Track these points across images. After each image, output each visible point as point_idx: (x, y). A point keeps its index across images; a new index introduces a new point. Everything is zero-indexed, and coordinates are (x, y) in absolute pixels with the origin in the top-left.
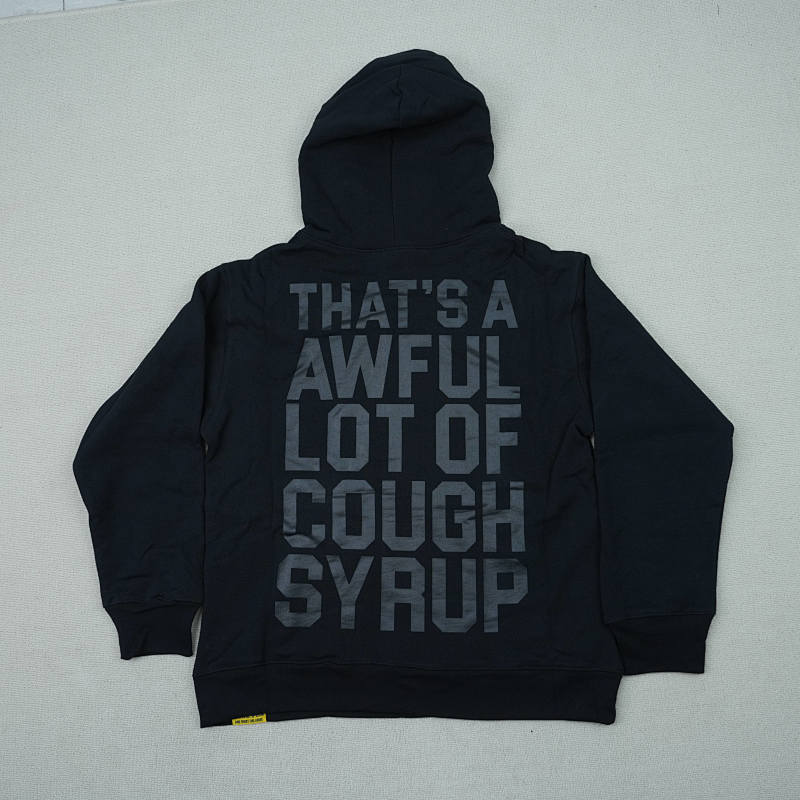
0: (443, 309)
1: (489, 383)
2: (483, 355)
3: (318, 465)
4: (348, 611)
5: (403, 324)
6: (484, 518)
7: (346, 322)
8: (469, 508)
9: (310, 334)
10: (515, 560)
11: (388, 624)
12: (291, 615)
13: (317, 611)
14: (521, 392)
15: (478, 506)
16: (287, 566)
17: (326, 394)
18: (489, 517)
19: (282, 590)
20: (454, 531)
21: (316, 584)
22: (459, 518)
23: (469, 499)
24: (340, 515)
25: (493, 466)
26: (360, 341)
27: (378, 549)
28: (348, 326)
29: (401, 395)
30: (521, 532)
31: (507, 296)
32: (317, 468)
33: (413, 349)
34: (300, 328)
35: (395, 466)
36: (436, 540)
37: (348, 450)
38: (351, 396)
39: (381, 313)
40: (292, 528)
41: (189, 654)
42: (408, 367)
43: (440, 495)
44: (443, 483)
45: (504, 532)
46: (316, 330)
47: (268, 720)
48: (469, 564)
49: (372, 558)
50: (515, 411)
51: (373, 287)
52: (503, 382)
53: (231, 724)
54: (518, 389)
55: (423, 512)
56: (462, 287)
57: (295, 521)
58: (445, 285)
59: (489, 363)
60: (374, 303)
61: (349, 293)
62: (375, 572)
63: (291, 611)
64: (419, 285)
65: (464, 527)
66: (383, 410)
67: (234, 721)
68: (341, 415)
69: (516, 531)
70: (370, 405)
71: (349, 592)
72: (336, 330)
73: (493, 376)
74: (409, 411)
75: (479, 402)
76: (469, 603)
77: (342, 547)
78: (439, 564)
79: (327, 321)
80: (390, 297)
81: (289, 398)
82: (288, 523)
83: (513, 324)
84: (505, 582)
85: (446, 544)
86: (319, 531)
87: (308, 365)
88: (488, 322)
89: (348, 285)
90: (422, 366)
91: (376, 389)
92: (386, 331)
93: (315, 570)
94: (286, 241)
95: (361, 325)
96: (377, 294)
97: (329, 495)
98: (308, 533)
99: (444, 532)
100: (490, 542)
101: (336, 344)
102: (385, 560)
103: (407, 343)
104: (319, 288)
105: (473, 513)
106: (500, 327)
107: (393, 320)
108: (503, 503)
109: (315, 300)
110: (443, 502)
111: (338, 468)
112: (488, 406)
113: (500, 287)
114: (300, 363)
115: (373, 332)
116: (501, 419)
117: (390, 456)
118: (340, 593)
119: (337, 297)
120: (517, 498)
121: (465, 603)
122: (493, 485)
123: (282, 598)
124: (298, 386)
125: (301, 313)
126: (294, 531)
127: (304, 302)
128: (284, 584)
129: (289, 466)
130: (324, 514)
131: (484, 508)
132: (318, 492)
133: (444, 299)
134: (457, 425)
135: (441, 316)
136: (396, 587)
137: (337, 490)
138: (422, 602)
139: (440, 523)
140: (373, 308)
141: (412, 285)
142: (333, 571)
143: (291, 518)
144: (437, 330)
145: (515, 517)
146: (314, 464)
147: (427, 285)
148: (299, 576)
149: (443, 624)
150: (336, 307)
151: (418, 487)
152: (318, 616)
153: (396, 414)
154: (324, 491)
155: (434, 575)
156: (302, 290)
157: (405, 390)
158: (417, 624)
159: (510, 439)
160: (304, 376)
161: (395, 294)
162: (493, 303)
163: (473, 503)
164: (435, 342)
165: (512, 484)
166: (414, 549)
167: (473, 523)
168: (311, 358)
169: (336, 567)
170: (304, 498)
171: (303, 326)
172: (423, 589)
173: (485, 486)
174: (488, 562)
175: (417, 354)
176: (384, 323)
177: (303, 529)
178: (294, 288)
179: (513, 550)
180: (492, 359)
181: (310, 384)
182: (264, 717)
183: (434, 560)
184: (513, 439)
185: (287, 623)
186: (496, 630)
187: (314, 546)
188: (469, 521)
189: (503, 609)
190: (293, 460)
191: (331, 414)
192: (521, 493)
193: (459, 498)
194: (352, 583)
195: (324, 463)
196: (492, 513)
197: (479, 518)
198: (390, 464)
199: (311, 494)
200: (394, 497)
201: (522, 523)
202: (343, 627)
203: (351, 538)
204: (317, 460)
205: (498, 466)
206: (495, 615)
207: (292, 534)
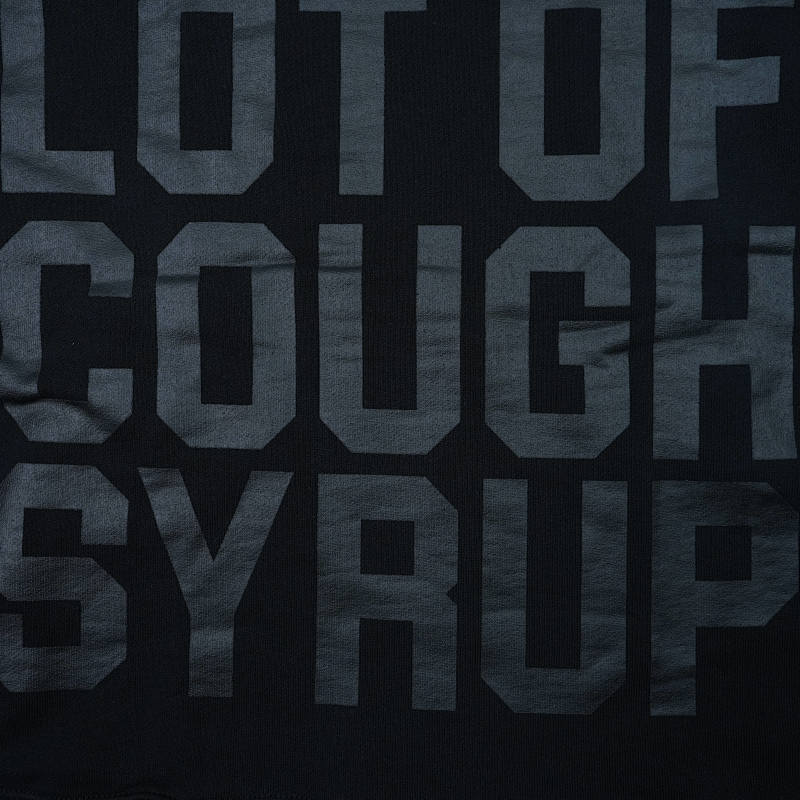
3: (110, 176)
4: (212, 641)
6: (658, 348)
8: (608, 315)
10: (764, 486)
11: (336, 681)
12: (28, 655)
13: (111, 642)
15: (642, 307)
16: (11, 500)
18: (677, 344)
22: (573, 346)
23: (608, 283)
24: (183, 337)
25: (693, 173)
30: (785, 392)
32: (106, 185)
35: (363, 173)
36: (498, 422)
37: (206, 123)
40: (27, 379)
43: (511, 269)
44: (522, 233)
48: (604, 497)
49: (289, 476)
55: (454, 329)
57: (38, 354)
62: (299, 514)
63: (28, 643)
65: (591, 376)
69: (767, 394)
71: (215, 583)
76: (602, 621)
77: (191, 442)
78: (505, 496)
82: (14, 365)
85: (529, 435)
86: (111, 389)
93: (105, 513)
97: (146, 274)
98: (76, 396)
99: (521, 393)
100: (679, 427)
102: (330, 485)
105: (621, 332)
108: (725, 297)
110: (521, 294)
111: (172, 185)
116: (723, 15)
117: (345, 145)
118: (185, 588)
120: (772, 281)
121: (589, 621)
122: (694, 236)
126: (32, 388)
129: (13, 179)
130: (127, 334)
131: (660, 316)
132: (114, 270)
136: (364, 570)
137: (168, 258)
138: (452, 617)
139: (509, 362)
142: (161, 518)
145: (763, 344)
146: (96, 171)
148: (51, 531)
149: (516, 687)
151: (439, 244)
152: (117, 656)
154: (128, 260)
155: (490, 534)
158: (434, 685)
159: (753, 81)
163: (624, 298)
165: (757, 235)
166: (424, 447)
167: (620, 364)
169: (171, 505)
170: (63, 284)
172: (452, 577)
173: (666, 241)
174: (668, 491)
177: (62, 382)
179: (758, 454)
183: (489, 484)
185: (15, 681)
186: (688, 708)
187: (99, 437)
188: (609, 360)
189: (714, 642)
190: (28, 159)
192: (786, 263)
193: (576, 280)
194: (222, 556)
195: (128, 169)
196: (687, 331)
197: (640, 352)
198: (345, 170)
199: (87, 268)
200: (358, 276)
201: (788, 363)
202: (195, 691)
203: (218, 411)
204: (105, 159)
205: (711, 177)
206: (691, 660)
207: (24, 400)
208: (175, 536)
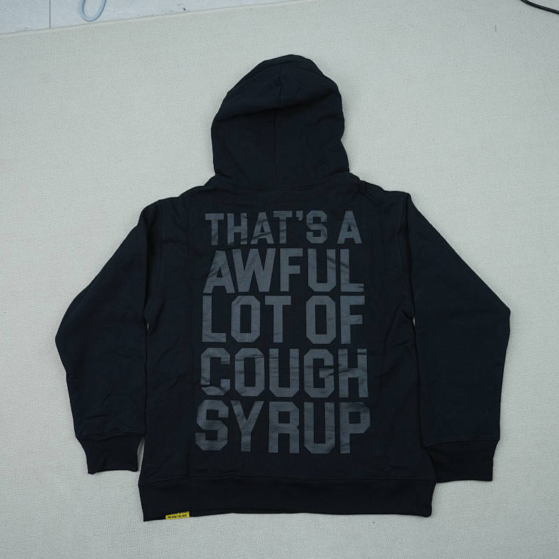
0: (310, 231)
1: (343, 281)
2: (338, 263)
3: (225, 339)
4: (246, 439)
5: (283, 241)
6: (340, 374)
7: (244, 240)
8: (330, 367)
9: (220, 247)
10: (362, 403)
11: (274, 447)
12: (207, 442)
13: (224, 439)
14: (365, 288)
15: (336, 366)
16: (203, 408)
17: (230, 289)
18: (343, 373)
19: (200, 425)
20: (319, 383)
21: (224, 420)
22: (322, 374)
23: (329, 361)
24: (240, 372)
25: (346, 338)
26: (254, 253)
27: (267, 396)
28: (245, 243)
29: (282, 290)
30: (366, 384)
31: (354, 222)
32: (224, 340)
33: (290, 258)
34: (213, 244)
35: (278, 338)
36: (307, 390)
37: (245, 327)
38: (247, 290)
39: (268, 233)
40: (207, 382)
41: (136, 470)
42: (287, 270)
43: (309, 358)
44: (311, 350)
45: (353, 383)
46: (223, 246)
47: (191, 516)
48: (329, 406)
49: (263, 402)
50: (360, 300)
51: (262, 216)
52: (352, 280)
53: (165, 518)
54: (362, 285)
55: (298, 370)
56: (323, 216)
57: (209, 377)
58: (311, 215)
59: (342, 268)
60: (263, 226)
61: (246, 220)
62: (265, 412)
63: (207, 439)
64: (294, 214)
65: (326, 380)
66: (269, 300)
67: (167, 517)
68: (241, 303)
69: (362, 384)
70: (261, 297)
71: (247, 426)
72: (237, 244)
73: (345, 276)
74: (287, 300)
75: (336, 294)
76: (330, 433)
77: (242, 395)
78: (309, 406)
79: (231, 239)
80: (274, 223)
81: (204, 292)
82: (204, 379)
83: (358, 241)
84: (355, 418)
85: (314, 393)
86: (226, 384)
87: (217, 269)
88: (341, 240)
89: (245, 215)
90: (296, 269)
91: (264, 286)
92: (271, 246)
93: (223, 411)
94: (202, 184)
95: (254, 242)
96: (265, 220)
97: (233, 359)
98: (218, 385)
99: (312, 384)
100: (344, 391)
101: (237, 256)
102: (272, 404)
103: (286, 254)
104: (226, 217)
105: (332, 371)
106: (349, 243)
107: (276, 238)
108: (353, 364)
109: (223, 224)
110: (311, 363)
111: (238, 340)
112: (341, 297)
113: (349, 215)
114: (212, 267)
115: (262, 247)
116: (351, 306)
117: (275, 332)
118: (240, 427)
119: (238, 223)
120: (362, 360)
121: (327, 433)
122: (346, 351)
123: (200, 430)
124: (211, 283)
125: (213, 233)
126: (209, 383)
127: (215, 227)
128: (202, 420)
129: (205, 339)
130: (229, 372)
131: (340, 368)
132: (225, 357)
133: (310, 224)
134: (321, 310)
135: (309, 235)
136: (279, 422)
137: (238, 356)
138: (298, 432)
139: (309, 377)
140: (262, 230)
141: (289, 214)
142: (235, 412)
143: (206, 374)
144: (306, 245)
145: (361, 373)
146: (222, 338)
147: (300, 214)
148: (212, 415)
149: (313, 448)
150: (237, 229)
151: (294, 353)
152: (225, 443)
153: (278, 303)
154: (229, 356)
155: (306, 414)
156: (213, 218)
157: (285, 286)
158: (294, 448)
159: (357, 319)
160: (215, 277)
161: (278, 220)
162: (345, 226)
163: (332, 364)
164: (305, 253)
165: (359, 351)
166: (292, 395)
167: (332, 377)
168: (221, 264)
169: (238, 409)
170: (215, 361)
171: (215, 243)
172: (298, 424)
173: (340, 352)
174: (343, 404)
175: (293, 261)
176: (270, 240)
177: (215, 382)
178: (208, 217)
179: (360, 396)
180: (345, 265)
181: (219, 282)
182: (188, 514)
183: (305, 403)
184: (359, 320)
185: (204, 448)
186: (349, 452)
187: (222, 394)
188: (330, 377)
189: (353, 437)
190: (208, 335)
191: (234, 303)
192: (365, 356)
193: (322, 360)
194: (249, 420)
195: (229, 336)
196: (346, 371)
197: (336, 374)
198: (275, 337)
199: (220, 358)
200: (277, 360)
201: (366, 377)
202: (242, 450)
203: (248, 388)
204: (224, 335)
205: (349, 338)
206: (348, 441)
207: (207, 386)
208: (238, 415)
